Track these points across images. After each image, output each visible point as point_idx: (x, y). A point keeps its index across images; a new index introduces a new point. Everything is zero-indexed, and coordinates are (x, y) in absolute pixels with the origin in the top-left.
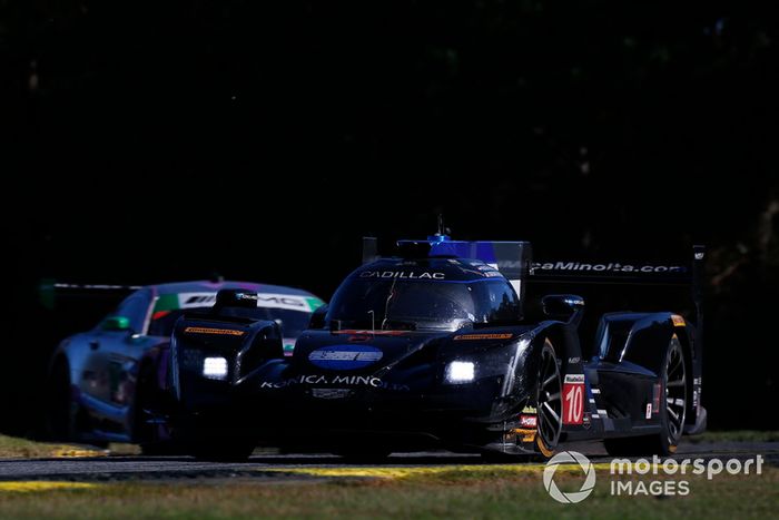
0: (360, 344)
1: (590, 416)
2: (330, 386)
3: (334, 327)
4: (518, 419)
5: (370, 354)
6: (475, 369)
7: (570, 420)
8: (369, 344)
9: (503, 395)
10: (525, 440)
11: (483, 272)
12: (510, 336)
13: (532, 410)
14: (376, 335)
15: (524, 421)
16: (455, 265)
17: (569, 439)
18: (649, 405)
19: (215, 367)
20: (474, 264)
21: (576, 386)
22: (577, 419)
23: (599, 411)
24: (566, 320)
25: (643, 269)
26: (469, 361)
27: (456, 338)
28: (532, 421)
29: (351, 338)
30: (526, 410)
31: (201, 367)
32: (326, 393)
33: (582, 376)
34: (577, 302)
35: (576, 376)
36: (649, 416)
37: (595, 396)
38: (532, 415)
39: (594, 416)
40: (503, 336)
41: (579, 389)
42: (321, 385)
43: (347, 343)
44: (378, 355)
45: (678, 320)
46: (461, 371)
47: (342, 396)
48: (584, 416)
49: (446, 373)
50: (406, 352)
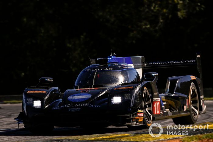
0: (84, 93)
1: (163, 111)
2: (74, 107)
3: (77, 88)
4: (136, 114)
5: (87, 96)
6: (121, 99)
7: (156, 113)
8: (87, 93)
9: (131, 107)
10: (139, 121)
11: (125, 67)
12: (132, 87)
13: (141, 111)
14: (90, 90)
15: (139, 115)
16: (116, 65)
17: (155, 119)
18: (185, 106)
19: (37, 104)
20: (122, 65)
21: (157, 102)
22: (158, 113)
23: (166, 110)
24: (152, 80)
25: (181, 62)
26: (119, 96)
27: (115, 89)
28: (142, 115)
29: (81, 91)
30: (139, 111)
31: (33, 104)
32: (73, 110)
33: (159, 99)
34: (156, 75)
35: (157, 99)
36: (185, 110)
37: (164, 105)
38: (141, 113)
39: (164, 111)
40: (130, 87)
41: (158, 103)
42: (72, 107)
43: (80, 93)
44: (90, 96)
45: (193, 78)
46: (117, 100)
47: (78, 110)
48: (161, 112)
49: (112, 101)
50: (99, 95)
